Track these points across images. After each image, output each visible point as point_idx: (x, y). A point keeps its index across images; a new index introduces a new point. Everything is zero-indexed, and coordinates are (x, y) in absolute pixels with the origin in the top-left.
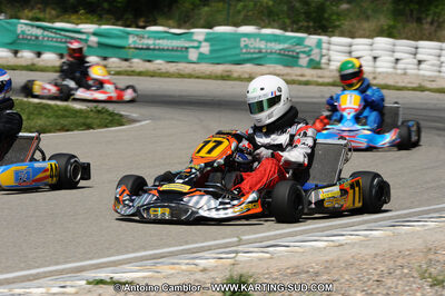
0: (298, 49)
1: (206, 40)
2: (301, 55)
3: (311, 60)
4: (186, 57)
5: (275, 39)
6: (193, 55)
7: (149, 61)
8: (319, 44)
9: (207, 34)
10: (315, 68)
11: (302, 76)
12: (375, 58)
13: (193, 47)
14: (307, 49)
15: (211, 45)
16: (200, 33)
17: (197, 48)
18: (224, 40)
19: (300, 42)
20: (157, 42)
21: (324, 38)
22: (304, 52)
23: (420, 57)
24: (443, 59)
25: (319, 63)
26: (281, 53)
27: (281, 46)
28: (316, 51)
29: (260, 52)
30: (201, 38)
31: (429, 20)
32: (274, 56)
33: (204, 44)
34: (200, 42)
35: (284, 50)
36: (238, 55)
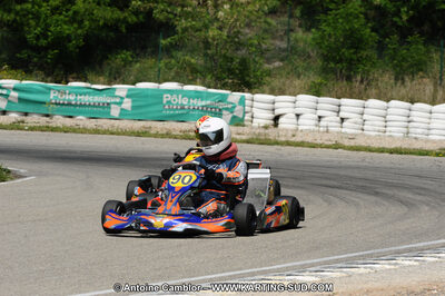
0: (221, 105)
1: (128, 96)
2: (224, 112)
3: (234, 117)
4: (109, 113)
5: (198, 95)
6: (115, 112)
7: (71, 117)
8: (242, 101)
9: (129, 90)
10: (237, 125)
12: (298, 115)
13: (116, 103)
14: (230, 106)
15: (133, 101)
16: (121, 89)
17: (120, 103)
18: (147, 96)
19: (223, 99)
20: (79, 97)
21: (247, 95)
22: (227, 109)
23: (342, 114)
24: (365, 117)
25: (242, 120)
26: (204, 109)
27: (204, 103)
28: (239, 108)
29: (183, 108)
30: (123, 94)
31: (359, 78)
32: (196, 112)
33: (126, 100)
34: (122, 98)
35: (207, 106)
36: (161, 111)
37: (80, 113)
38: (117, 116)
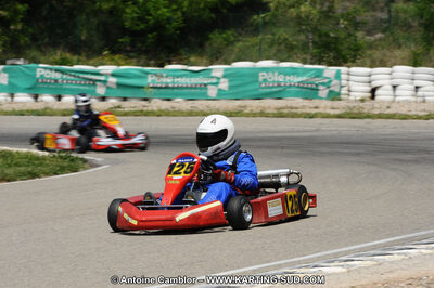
0: (317, 81)
1: (224, 76)
2: (321, 87)
3: (331, 92)
4: (206, 94)
5: (294, 72)
6: (212, 92)
7: (169, 100)
8: (338, 76)
9: (225, 70)
10: (333, 99)
13: (212, 84)
14: (326, 80)
15: (230, 81)
16: (218, 70)
17: (216, 84)
18: (243, 75)
19: (319, 74)
20: (176, 80)
22: (323, 84)
25: (338, 94)
26: (301, 86)
27: (300, 79)
28: (335, 82)
29: (279, 86)
30: (219, 74)
32: (293, 89)
33: (222, 80)
34: (219, 78)
35: (303, 82)
36: (257, 89)
37: (178, 95)
38: (214, 96)
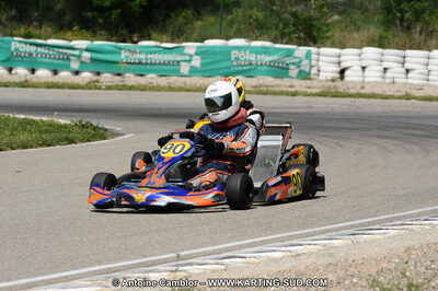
0: (288, 60)
1: (197, 54)
2: (291, 67)
3: (301, 71)
4: (179, 71)
5: (265, 51)
6: (185, 68)
7: (141, 75)
8: (308, 55)
9: (198, 47)
10: (304, 79)
11: (291, 86)
12: (363, 68)
13: (184, 61)
14: (296, 60)
15: (202, 59)
16: (190, 47)
17: (189, 61)
18: (215, 53)
19: (290, 53)
20: (149, 56)
21: (313, 49)
22: (294, 64)
23: (407, 66)
25: (309, 74)
26: (271, 65)
27: (271, 58)
28: (305, 62)
29: (250, 64)
30: (192, 51)
32: (266, 68)
33: (195, 57)
34: (191, 56)
35: (274, 61)
36: (229, 67)
37: (151, 71)
38: (186, 73)
